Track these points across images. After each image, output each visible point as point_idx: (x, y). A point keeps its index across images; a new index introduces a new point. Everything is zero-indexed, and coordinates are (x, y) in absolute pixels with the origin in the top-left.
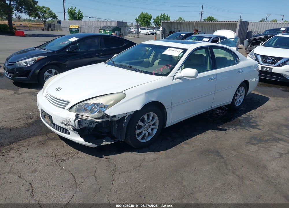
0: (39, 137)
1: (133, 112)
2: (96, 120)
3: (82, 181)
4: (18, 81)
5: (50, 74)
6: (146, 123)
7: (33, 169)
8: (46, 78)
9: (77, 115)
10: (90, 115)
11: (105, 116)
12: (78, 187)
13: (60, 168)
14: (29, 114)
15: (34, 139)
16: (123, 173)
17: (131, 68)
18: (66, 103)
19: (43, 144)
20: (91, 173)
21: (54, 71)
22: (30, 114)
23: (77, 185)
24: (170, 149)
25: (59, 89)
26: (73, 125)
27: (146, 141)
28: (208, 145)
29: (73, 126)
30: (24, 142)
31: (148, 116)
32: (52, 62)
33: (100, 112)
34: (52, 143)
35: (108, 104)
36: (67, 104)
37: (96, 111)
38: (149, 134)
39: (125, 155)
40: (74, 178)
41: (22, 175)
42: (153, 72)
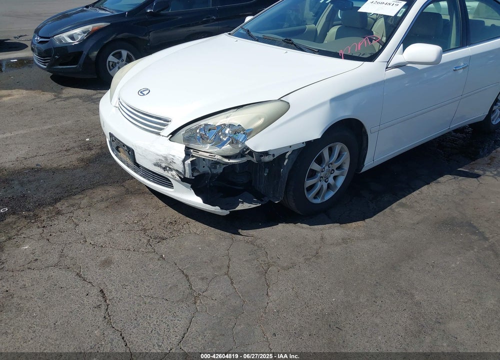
0: (108, 188)
1: (303, 143)
2: (227, 161)
3: (204, 288)
4: (60, 74)
5: (119, 61)
6: (326, 165)
7: (103, 258)
8: (111, 67)
9: (187, 149)
10: (216, 150)
11: (246, 152)
12: (198, 301)
13: (157, 257)
14: (85, 140)
15: (99, 193)
16: (284, 269)
17: (288, 44)
18: (162, 122)
19: (118, 202)
20: (220, 268)
21: (124, 53)
22: (87, 140)
23: (194, 297)
24: (373, 218)
25: (145, 93)
26: (181, 171)
27: (322, 202)
28: (448, 209)
29: (180, 173)
30: (80, 198)
31: (331, 151)
32: (120, 36)
33: (233, 143)
34: (135, 201)
35: (252, 127)
36: (165, 125)
37: (226, 142)
38: (329, 186)
39: (282, 229)
40: (188, 280)
41: (84, 271)
42: (341, 52)
